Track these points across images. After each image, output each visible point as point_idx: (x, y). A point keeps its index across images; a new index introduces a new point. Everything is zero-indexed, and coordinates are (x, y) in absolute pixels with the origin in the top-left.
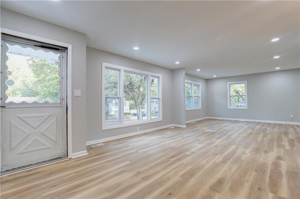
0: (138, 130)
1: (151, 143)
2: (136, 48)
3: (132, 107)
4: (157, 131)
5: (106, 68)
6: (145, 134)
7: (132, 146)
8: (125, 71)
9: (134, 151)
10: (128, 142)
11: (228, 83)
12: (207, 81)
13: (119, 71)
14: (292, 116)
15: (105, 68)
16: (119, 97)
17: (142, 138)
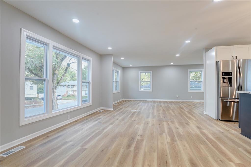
0: (69, 118)
1: (93, 133)
2: (76, 21)
3: (40, 92)
4: (89, 117)
5: (28, 37)
6: (77, 122)
7: (70, 141)
8: (54, 47)
9: (79, 148)
10: (61, 135)
11: (139, 71)
12: (124, 69)
13: (46, 46)
14: (177, 96)
15: (26, 38)
16: (46, 79)
17: (77, 127)
